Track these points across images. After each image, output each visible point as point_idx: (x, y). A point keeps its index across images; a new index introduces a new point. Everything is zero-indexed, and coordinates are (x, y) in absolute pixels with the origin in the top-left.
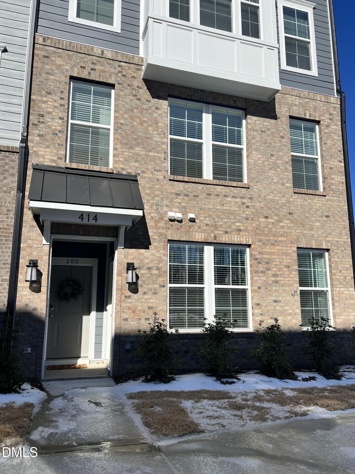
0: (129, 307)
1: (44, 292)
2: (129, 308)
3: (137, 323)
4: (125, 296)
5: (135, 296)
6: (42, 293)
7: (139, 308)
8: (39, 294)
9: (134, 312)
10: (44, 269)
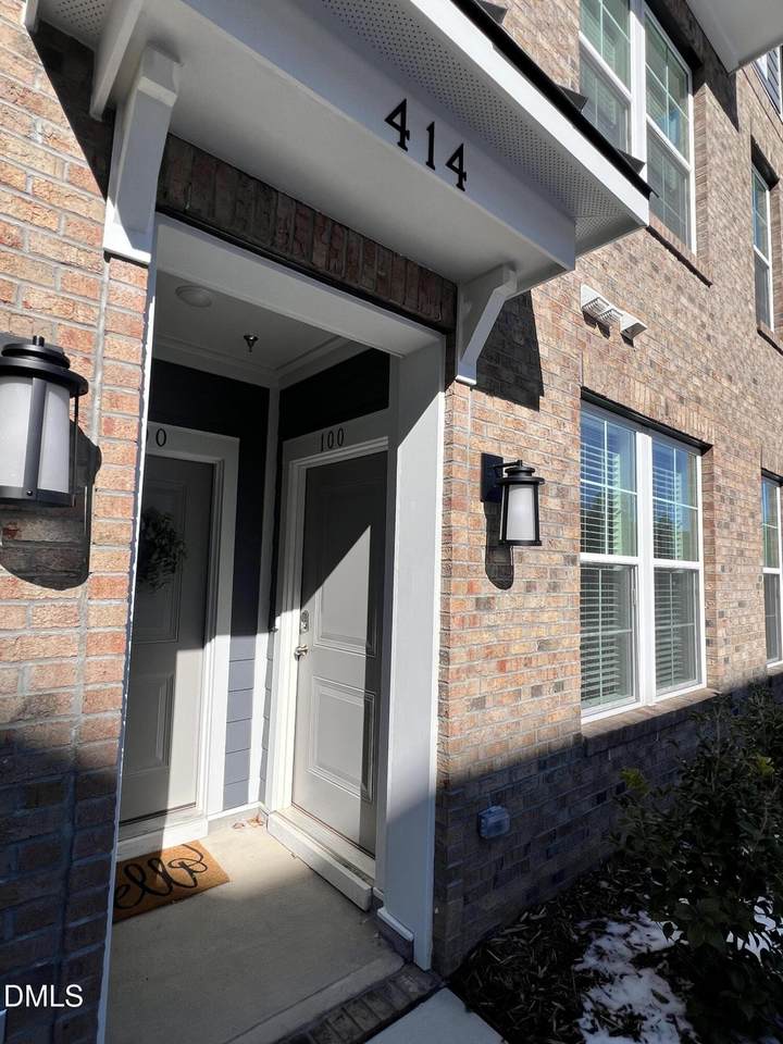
0: (488, 648)
1: (113, 583)
2: (489, 653)
3: (512, 713)
4: (477, 599)
5: (504, 598)
6: (99, 591)
7: (515, 649)
8: (70, 592)
9: (502, 667)
10: (109, 426)
